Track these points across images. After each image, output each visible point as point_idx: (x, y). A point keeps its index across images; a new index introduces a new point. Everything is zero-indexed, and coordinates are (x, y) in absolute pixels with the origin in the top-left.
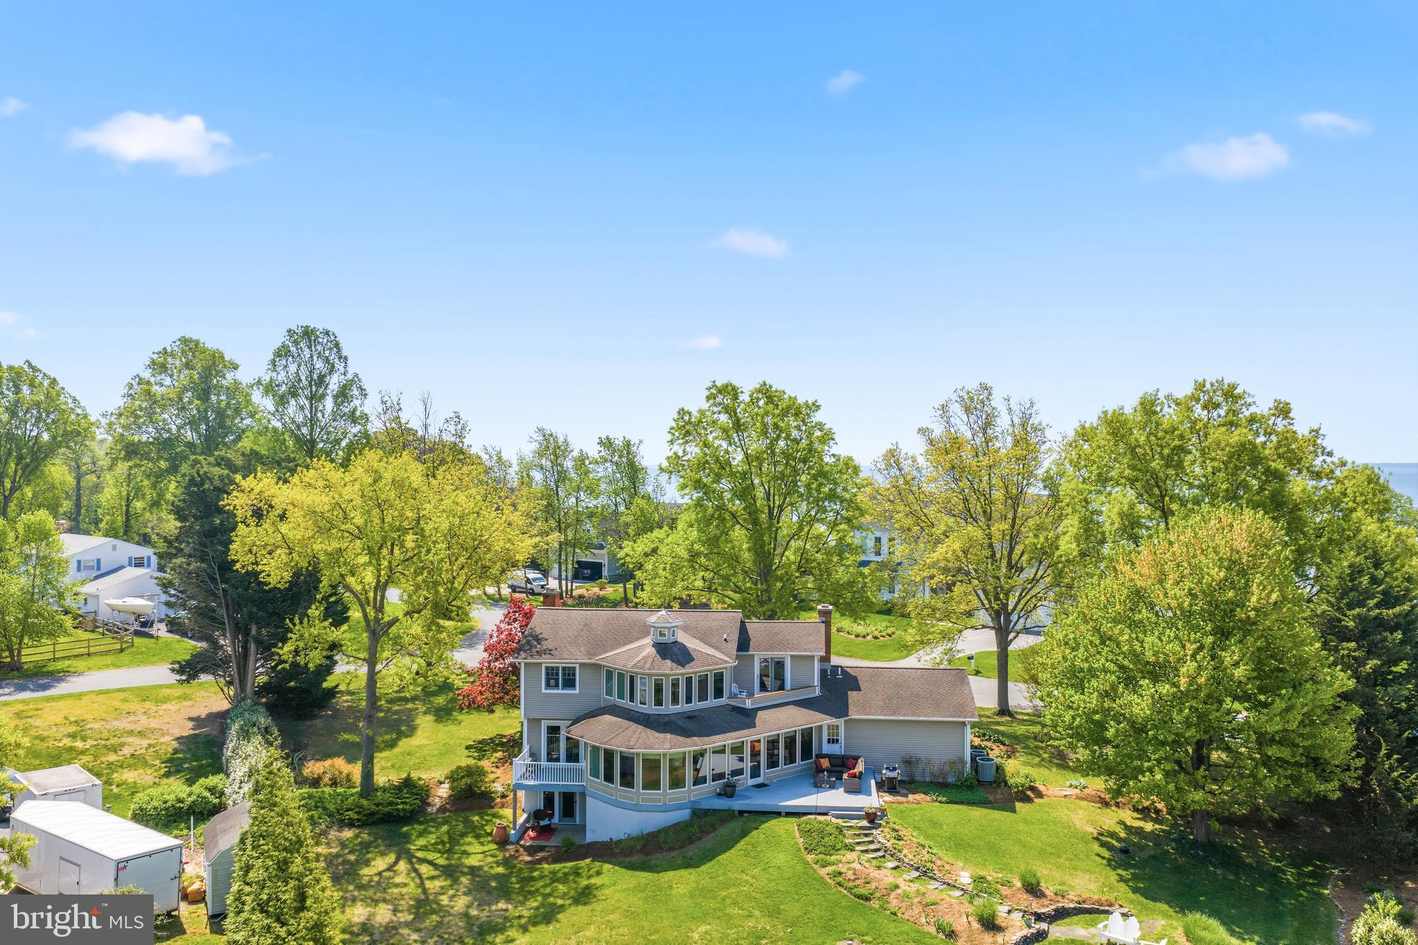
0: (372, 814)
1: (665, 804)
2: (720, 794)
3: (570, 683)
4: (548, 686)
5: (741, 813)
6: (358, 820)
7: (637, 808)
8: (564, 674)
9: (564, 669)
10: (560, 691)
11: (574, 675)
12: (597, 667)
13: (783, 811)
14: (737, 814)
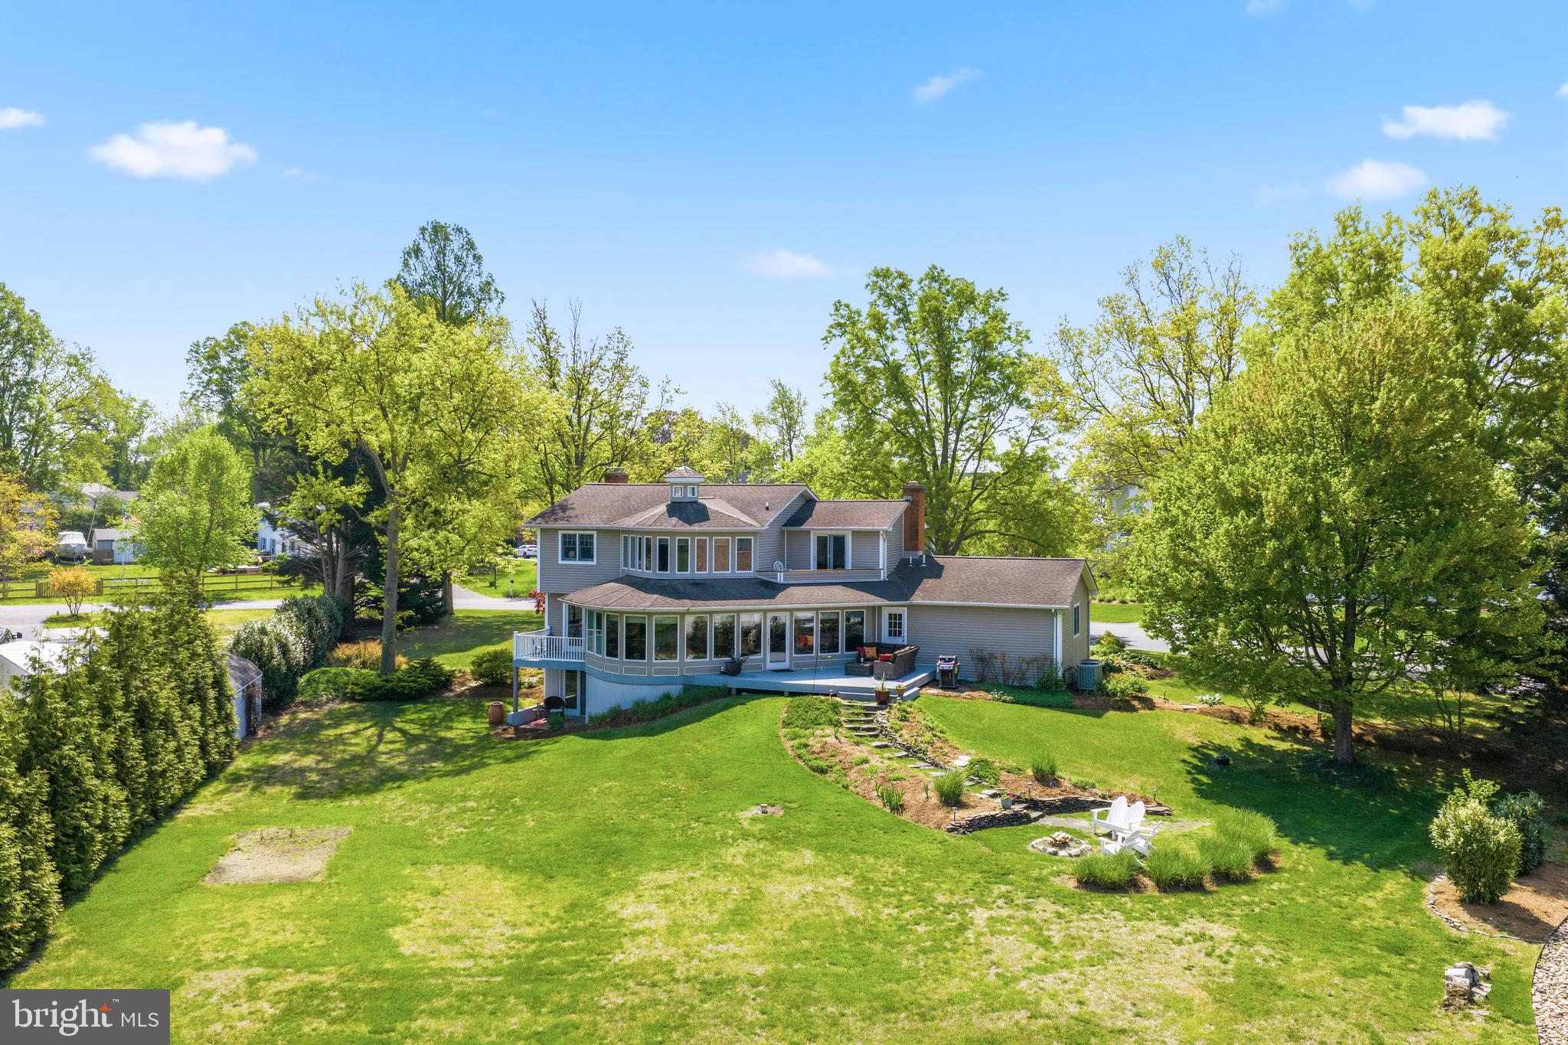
0: (376, 689)
1: (650, 676)
2: (723, 673)
3: (587, 554)
4: (566, 556)
5: (739, 691)
6: (360, 694)
7: (621, 681)
8: (581, 543)
9: (581, 536)
10: (577, 562)
11: (592, 544)
12: (616, 532)
13: (787, 690)
14: (734, 692)
